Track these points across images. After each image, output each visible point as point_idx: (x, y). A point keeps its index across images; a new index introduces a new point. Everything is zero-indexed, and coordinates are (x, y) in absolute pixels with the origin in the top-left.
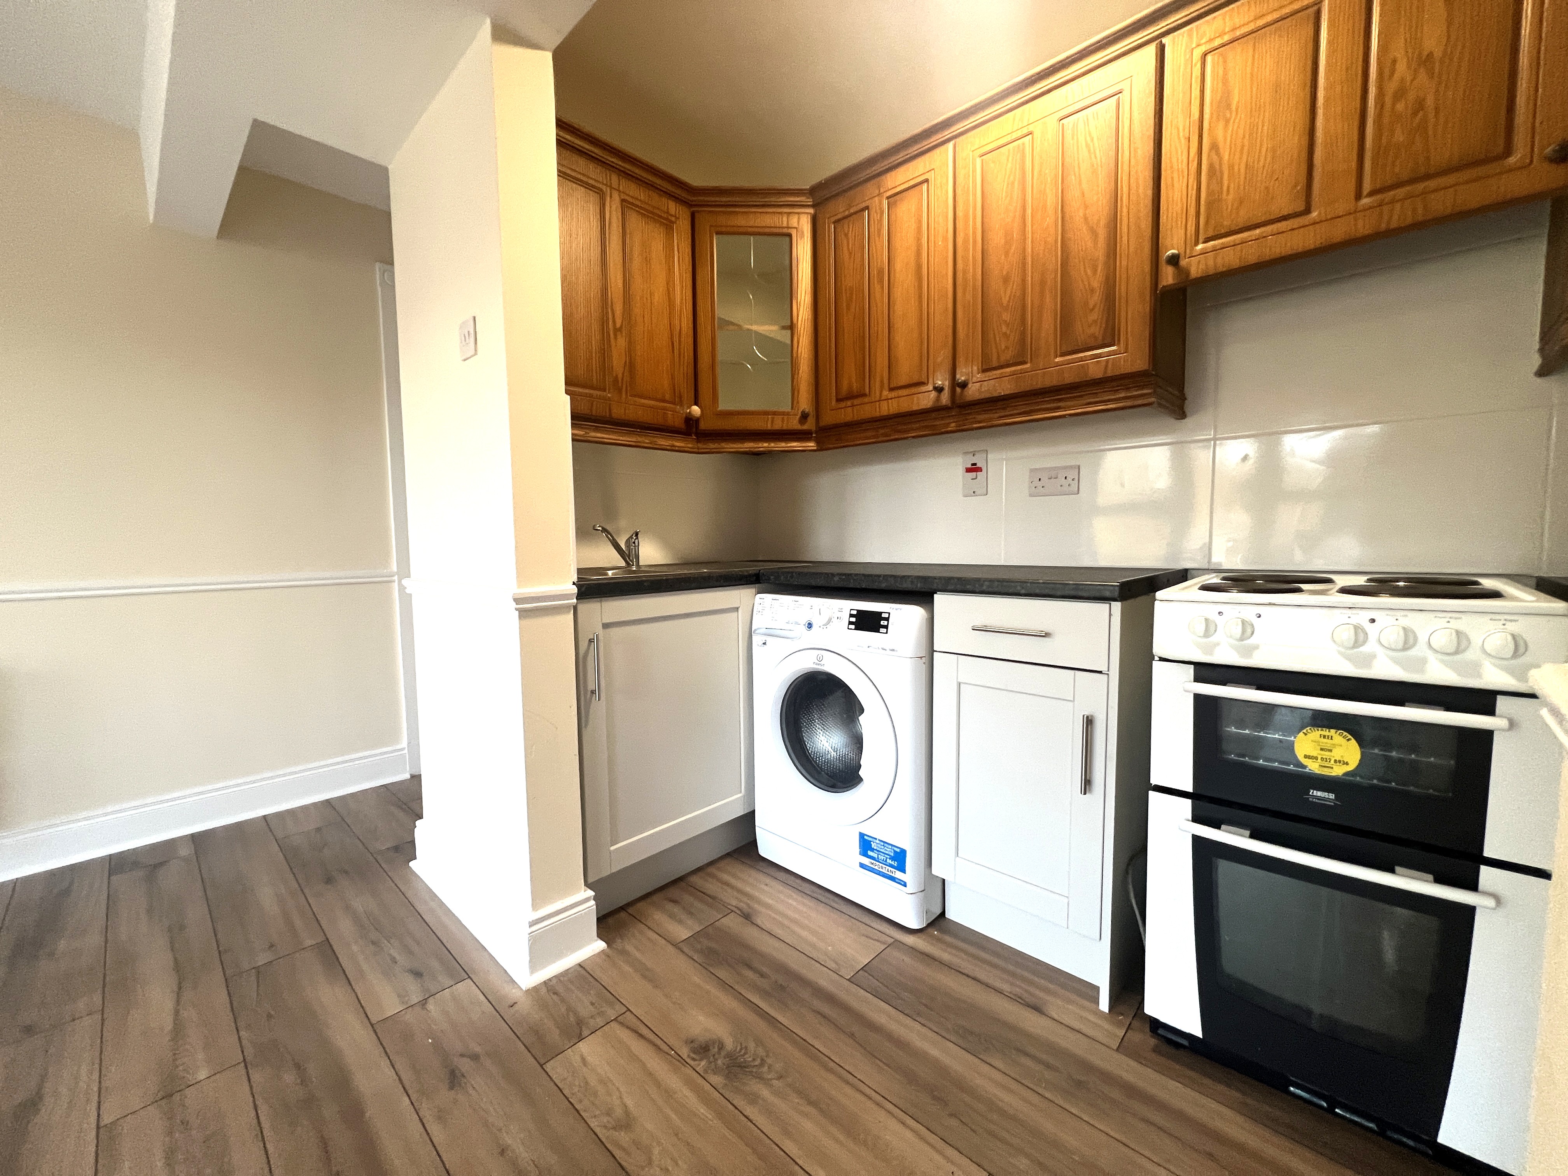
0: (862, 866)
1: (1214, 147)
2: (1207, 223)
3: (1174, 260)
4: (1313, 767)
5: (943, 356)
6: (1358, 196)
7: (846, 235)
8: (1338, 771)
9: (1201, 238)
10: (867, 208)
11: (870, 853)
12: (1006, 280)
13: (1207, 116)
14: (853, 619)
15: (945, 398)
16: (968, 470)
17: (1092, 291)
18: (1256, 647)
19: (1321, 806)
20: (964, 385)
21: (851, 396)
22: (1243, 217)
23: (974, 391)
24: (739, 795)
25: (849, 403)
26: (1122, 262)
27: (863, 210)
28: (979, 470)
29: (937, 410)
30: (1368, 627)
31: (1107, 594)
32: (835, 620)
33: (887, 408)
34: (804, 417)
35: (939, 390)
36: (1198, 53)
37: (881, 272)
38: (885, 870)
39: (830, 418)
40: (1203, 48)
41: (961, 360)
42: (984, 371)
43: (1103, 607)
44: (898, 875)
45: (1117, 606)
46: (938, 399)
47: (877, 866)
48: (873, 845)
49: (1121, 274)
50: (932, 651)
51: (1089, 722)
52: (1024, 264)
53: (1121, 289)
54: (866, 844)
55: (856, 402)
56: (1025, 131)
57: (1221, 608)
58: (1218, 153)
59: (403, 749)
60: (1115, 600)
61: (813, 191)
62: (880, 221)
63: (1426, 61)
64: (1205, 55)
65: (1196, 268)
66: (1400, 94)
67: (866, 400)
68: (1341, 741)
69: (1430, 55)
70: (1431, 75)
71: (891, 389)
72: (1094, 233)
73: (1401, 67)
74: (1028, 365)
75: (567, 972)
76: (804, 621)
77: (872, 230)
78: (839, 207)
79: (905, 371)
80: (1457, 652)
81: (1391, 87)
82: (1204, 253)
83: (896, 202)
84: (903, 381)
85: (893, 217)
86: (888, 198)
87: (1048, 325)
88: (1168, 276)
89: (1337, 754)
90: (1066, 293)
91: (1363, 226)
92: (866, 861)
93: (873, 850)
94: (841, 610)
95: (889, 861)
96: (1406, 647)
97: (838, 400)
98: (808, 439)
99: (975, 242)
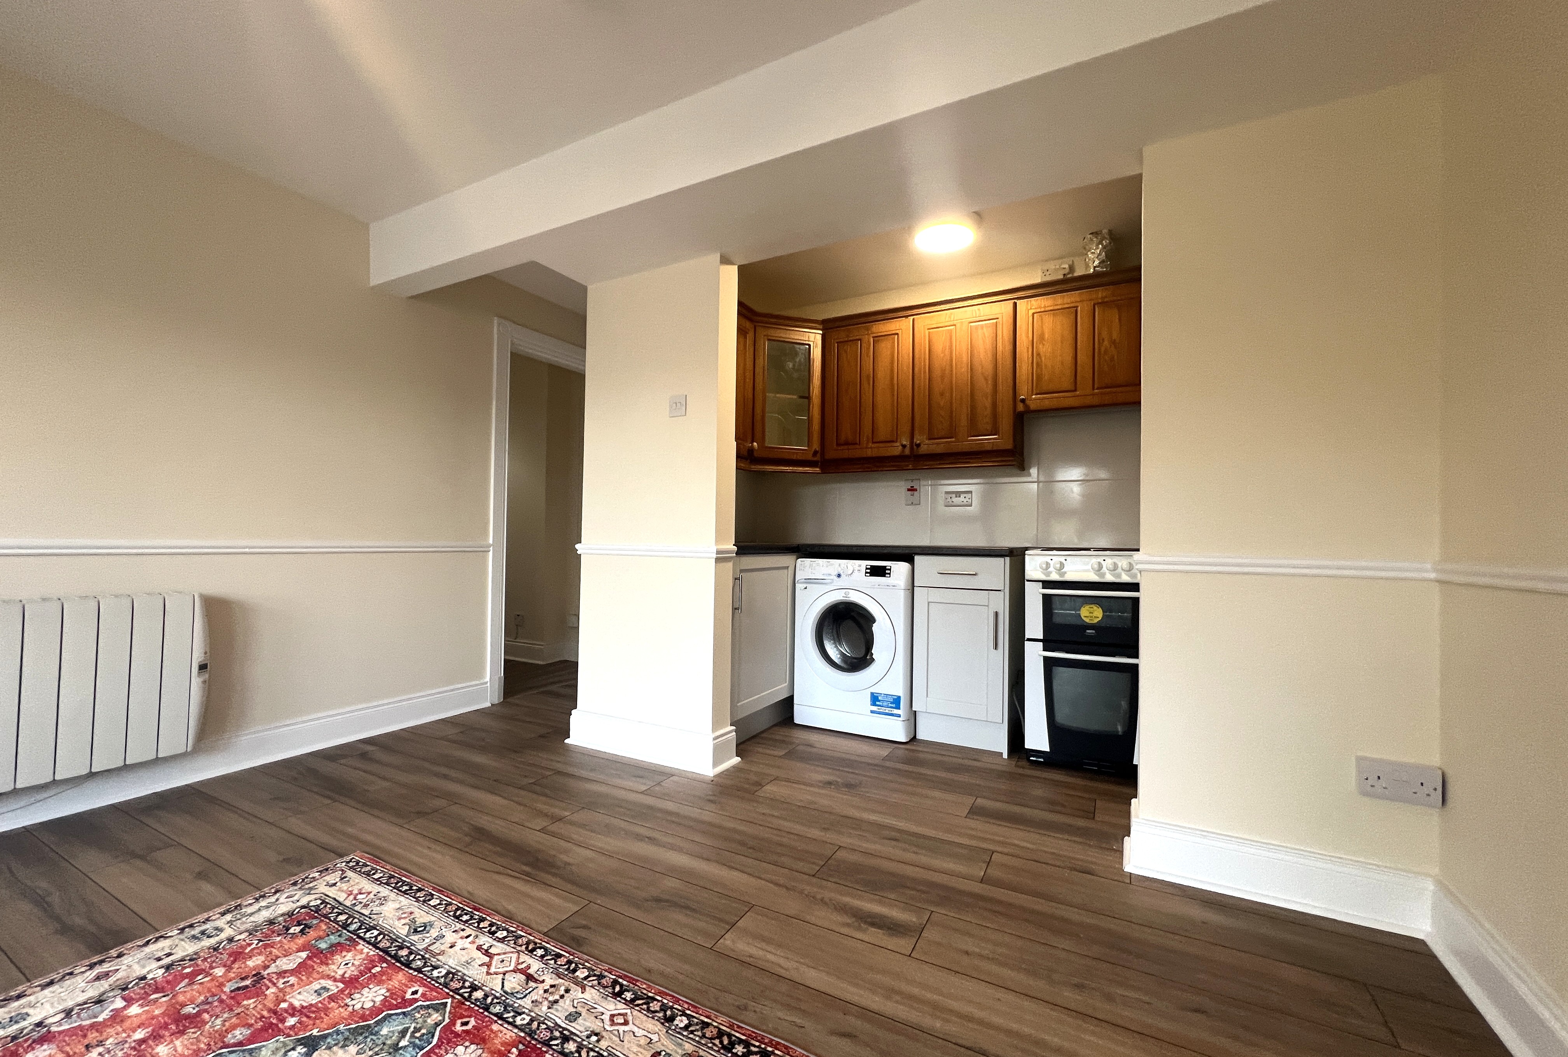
0: (872, 712)
1: (1038, 354)
2: (1037, 386)
3: (1023, 401)
4: (1087, 620)
5: (905, 428)
6: (1093, 389)
7: (846, 352)
8: (1096, 621)
9: (1035, 392)
10: (860, 340)
11: (878, 703)
12: (942, 394)
13: (1035, 340)
14: (869, 571)
15: (907, 451)
16: (909, 490)
17: (986, 408)
18: (1065, 573)
19: (1090, 636)
20: (918, 445)
21: (847, 443)
22: (1051, 387)
23: (924, 450)
24: (784, 685)
25: (846, 447)
26: (1000, 396)
27: (858, 340)
28: (916, 490)
29: (901, 458)
30: (1103, 562)
31: (1004, 553)
32: (856, 571)
33: (869, 453)
34: (815, 453)
35: (904, 446)
36: (1031, 312)
37: (868, 376)
38: (887, 710)
39: (831, 454)
40: (1033, 311)
41: (916, 432)
42: (930, 439)
43: (1001, 560)
44: (896, 711)
45: (1008, 559)
46: (903, 451)
47: (882, 710)
48: (880, 698)
49: (999, 404)
50: (913, 586)
51: (996, 614)
52: (952, 389)
53: (1000, 409)
54: (875, 699)
55: (850, 447)
56: (952, 323)
57: (1051, 557)
58: (1040, 358)
59: (486, 683)
60: (1007, 556)
61: (824, 322)
62: (869, 348)
63: (1113, 342)
64: (1033, 314)
65: (1033, 406)
66: (1106, 351)
67: (857, 446)
68: (1095, 608)
69: (1115, 340)
70: (1115, 347)
71: (873, 443)
72: (986, 379)
73: (1106, 343)
74: (954, 439)
75: (727, 770)
76: (836, 573)
77: (863, 352)
78: (842, 335)
79: (883, 432)
80: (1129, 571)
81: (1103, 349)
82: (1035, 399)
83: (878, 341)
84: (882, 438)
85: (876, 348)
86: (873, 337)
87: (964, 422)
88: (1021, 407)
89: (1095, 614)
90: (973, 408)
91: (1096, 401)
92: (875, 708)
93: (879, 701)
94: (860, 566)
95: (890, 705)
96: (1114, 570)
97: (838, 445)
98: (816, 466)
99: (925, 372)
